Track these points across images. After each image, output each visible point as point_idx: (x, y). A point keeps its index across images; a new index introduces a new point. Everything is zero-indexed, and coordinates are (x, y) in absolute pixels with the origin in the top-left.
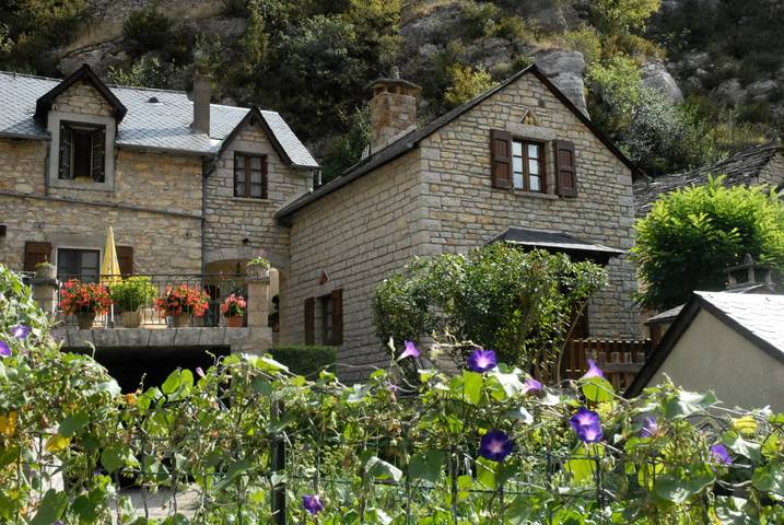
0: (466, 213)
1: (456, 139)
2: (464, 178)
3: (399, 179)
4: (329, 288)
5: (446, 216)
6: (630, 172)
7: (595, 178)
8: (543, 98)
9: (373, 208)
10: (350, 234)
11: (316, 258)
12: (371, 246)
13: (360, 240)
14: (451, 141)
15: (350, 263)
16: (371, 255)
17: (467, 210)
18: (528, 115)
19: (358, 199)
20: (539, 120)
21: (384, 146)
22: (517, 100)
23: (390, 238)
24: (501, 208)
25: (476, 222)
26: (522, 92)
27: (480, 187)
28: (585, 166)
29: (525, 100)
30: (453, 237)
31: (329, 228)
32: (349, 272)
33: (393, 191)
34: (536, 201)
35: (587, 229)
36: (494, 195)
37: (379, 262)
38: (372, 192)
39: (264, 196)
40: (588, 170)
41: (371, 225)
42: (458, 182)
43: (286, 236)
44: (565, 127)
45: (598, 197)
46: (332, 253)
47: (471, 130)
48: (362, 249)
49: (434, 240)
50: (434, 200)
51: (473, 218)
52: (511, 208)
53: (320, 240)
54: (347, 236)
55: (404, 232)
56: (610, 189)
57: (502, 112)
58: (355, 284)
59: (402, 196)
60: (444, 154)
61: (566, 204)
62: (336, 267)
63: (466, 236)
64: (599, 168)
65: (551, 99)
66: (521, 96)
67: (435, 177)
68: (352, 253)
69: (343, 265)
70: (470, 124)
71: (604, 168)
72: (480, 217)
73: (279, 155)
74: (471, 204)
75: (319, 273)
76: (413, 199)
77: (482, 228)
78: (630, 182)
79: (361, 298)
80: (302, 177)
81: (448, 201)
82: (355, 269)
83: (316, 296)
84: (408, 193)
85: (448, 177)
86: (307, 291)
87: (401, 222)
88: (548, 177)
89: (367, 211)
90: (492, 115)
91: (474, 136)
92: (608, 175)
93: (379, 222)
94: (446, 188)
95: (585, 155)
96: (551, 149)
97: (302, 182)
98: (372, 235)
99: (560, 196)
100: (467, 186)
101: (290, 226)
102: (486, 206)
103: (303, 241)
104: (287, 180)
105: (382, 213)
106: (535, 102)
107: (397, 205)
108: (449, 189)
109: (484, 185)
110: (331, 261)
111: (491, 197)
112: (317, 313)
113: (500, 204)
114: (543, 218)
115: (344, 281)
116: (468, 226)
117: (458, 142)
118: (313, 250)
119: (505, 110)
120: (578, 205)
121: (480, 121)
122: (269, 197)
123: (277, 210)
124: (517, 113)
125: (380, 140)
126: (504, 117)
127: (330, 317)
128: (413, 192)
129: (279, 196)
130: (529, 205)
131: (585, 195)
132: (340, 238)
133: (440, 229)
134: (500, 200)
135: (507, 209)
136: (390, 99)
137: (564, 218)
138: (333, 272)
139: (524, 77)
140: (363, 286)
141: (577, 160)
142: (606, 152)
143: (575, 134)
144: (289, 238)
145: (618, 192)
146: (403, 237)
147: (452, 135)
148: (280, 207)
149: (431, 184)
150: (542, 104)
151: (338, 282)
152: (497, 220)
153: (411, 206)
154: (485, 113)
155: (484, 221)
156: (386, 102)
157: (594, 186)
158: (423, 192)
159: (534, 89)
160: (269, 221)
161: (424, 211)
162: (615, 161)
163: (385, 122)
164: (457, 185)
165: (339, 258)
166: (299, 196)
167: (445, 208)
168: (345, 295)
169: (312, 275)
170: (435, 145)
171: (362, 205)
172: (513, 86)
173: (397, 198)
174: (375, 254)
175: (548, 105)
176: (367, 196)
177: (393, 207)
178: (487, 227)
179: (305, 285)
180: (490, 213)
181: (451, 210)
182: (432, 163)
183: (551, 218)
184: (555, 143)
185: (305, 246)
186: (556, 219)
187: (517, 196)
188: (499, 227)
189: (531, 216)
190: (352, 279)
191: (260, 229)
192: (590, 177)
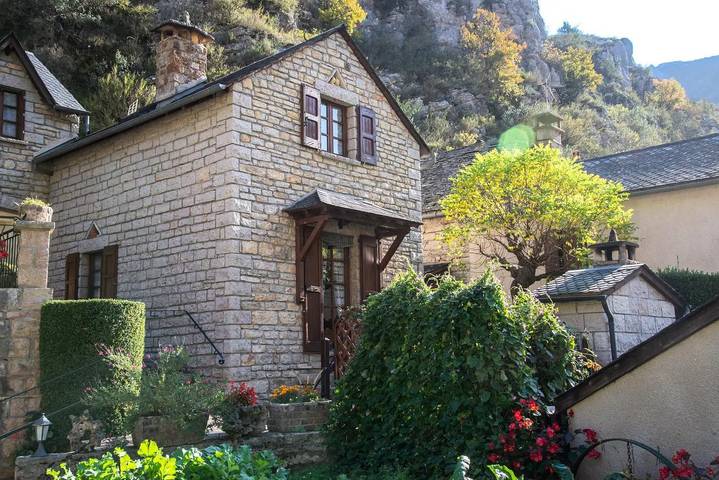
0: (276, 169)
1: (268, 88)
2: (274, 132)
3: (201, 125)
4: (101, 243)
5: (255, 170)
6: (418, 147)
7: (391, 148)
8: (349, 61)
9: (165, 157)
10: (131, 185)
11: (83, 210)
12: (160, 199)
13: (146, 191)
14: (263, 90)
15: (131, 216)
16: (159, 209)
17: (277, 166)
18: (335, 76)
19: (143, 146)
20: (344, 82)
21: (174, 92)
22: (326, 58)
23: (187, 191)
24: (309, 168)
25: (285, 181)
26: (330, 51)
27: (290, 144)
28: (382, 136)
29: (334, 61)
30: (262, 195)
31: (103, 178)
32: (128, 226)
33: (194, 139)
34: (340, 165)
35: (383, 199)
36: (303, 154)
37: (170, 216)
38: (164, 139)
39: (19, 135)
40: (385, 140)
41: (161, 175)
42: (269, 136)
43: (45, 183)
44: (367, 94)
45: (392, 167)
46: (106, 204)
47: (283, 82)
48: (148, 202)
49: (243, 196)
50: (244, 152)
51: (281, 176)
52: (318, 170)
53: (89, 190)
54: (127, 186)
55: (205, 185)
56: (402, 162)
57: (312, 68)
58: (136, 241)
59: (205, 144)
60: (256, 103)
61: (365, 171)
62: (111, 221)
63: (276, 194)
64: (394, 139)
65: (355, 63)
66: (330, 56)
67: (246, 127)
68: (133, 206)
69: (121, 218)
70: (281, 75)
71: (397, 140)
72: (288, 175)
73: (40, 93)
74: (281, 161)
75: (87, 225)
76: (219, 149)
77: (290, 187)
78: (417, 156)
79: (144, 256)
80: (65, 121)
81: (258, 154)
82: (136, 224)
83: (81, 250)
84: (212, 142)
85: (258, 128)
86: (71, 245)
87: (203, 174)
88: (350, 142)
89: (156, 160)
90: (303, 69)
91: (285, 88)
92: (401, 147)
93: (172, 173)
94: (256, 141)
95: (383, 124)
96: (355, 114)
97: (65, 127)
98: (162, 186)
99: (362, 163)
100: (278, 141)
101: (51, 174)
102: (296, 165)
103: (66, 190)
104: (49, 122)
105: (176, 163)
106: (342, 64)
107: (198, 155)
108: (261, 142)
109: (294, 142)
110: (106, 213)
111: (299, 156)
112: (82, 270)
113: (308, 164)
114: (345, 183)
115: (120, 237)
116: (277, 183)
117: (270, 93)
118: (80, 201)
119: (315, 66)
120: (376, 173)
121: (292, 73)
122: (26, 138)
123: (35, 154)
124: (325, 72)
125: (169, 85)
126: (314, 73)
127: (98, 275)
128: (221, 141)
129: (39, 139)
130: (333, 169)
131: (382, 165)
132: (118, 189)
133: (249, 183)
134: (308, 159)
135: (314, 170)
136: (181, 43)
137: (364, 185)
138: (106, 226)
139: (333, 36)
140: (147, 242)
141: (378, 129)
142: (400, 124)
143: (375, 103)
144: (48, 186)
145: (408, 164)
146: (206, 190)
147: (264, 83)
148: (39, 151)
149: (241, 133)
150: (347, 67)
151: (113, 238)
152: (305, 181)
153: (217, 157)
154: (297, 67)
155: (293, 180)
156: (176, 46)
157: (390, 157)
158: (234, 141)
159: (340, 50)
160: (24, 166)
161: (234, 163)
162: (407, 134)
163: (173, 68)
164: (268, 138)
165: (116, 210)
166: (62, 141)
167: (255, 162)
168: (121, 252)
169: (78, 228)
170: (247, 91)
171: (148, 154)
172: (322, 43)
173: (198, 147)
174: (166, 208)
175: (352, 69)
176: (156, 143)
177: (191, 158)
178: (295, 187)
179: (65, 239)
180: (299, 172)
181: (262, 164)
182: (244, 111)
183: (352, 184)
184: (358, 109)
185: (69, 196)
186: (358, 186)
187: (323, 157)
188: (306, 188)
189: (336, 181)
190: (132, 234)
191: (13, 173)
192: (386, 147)
